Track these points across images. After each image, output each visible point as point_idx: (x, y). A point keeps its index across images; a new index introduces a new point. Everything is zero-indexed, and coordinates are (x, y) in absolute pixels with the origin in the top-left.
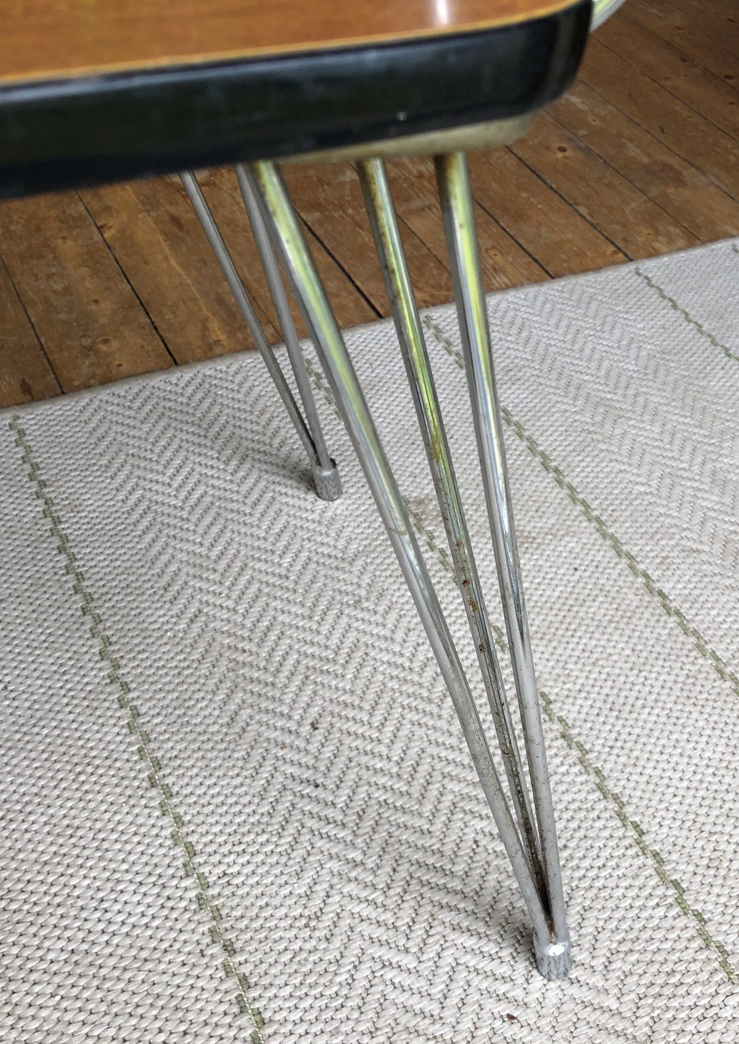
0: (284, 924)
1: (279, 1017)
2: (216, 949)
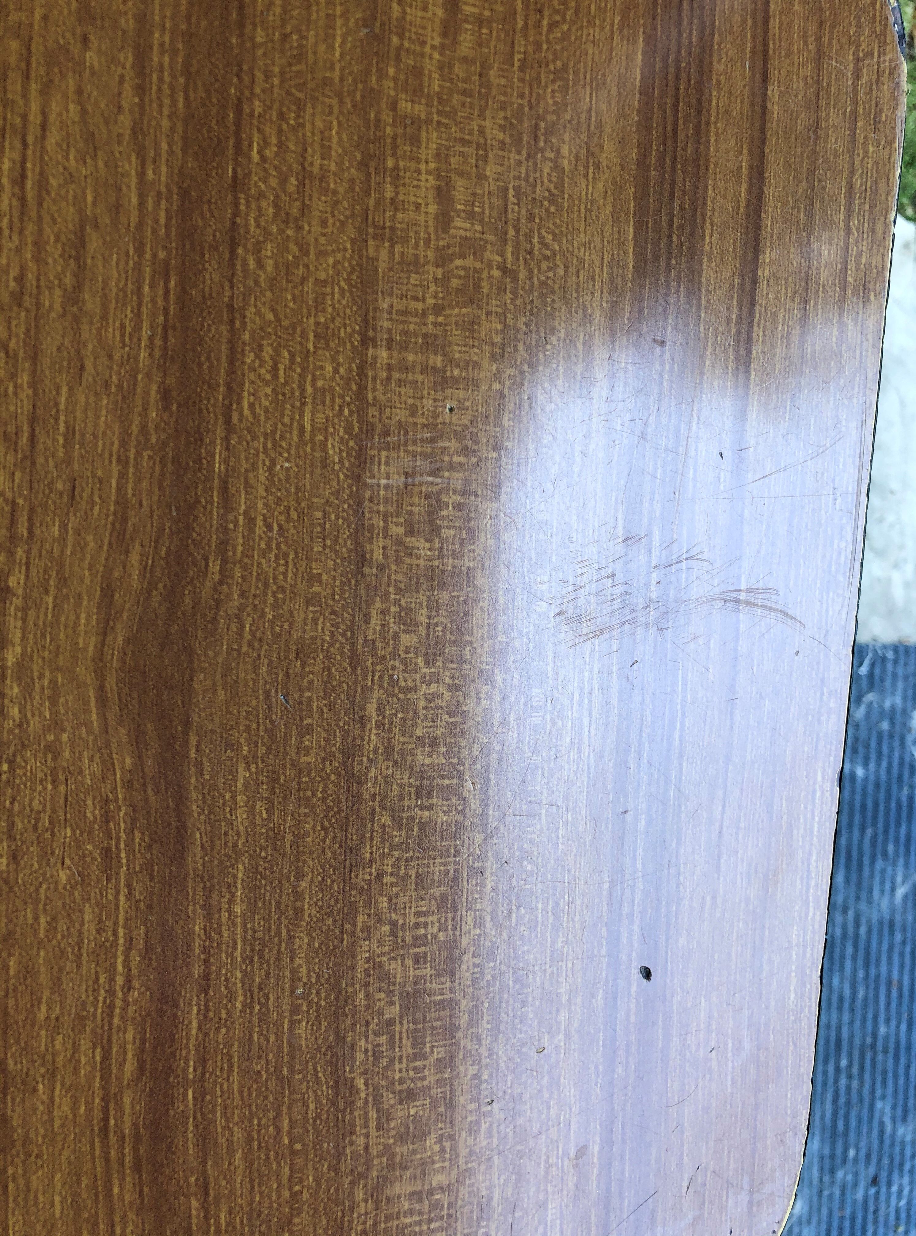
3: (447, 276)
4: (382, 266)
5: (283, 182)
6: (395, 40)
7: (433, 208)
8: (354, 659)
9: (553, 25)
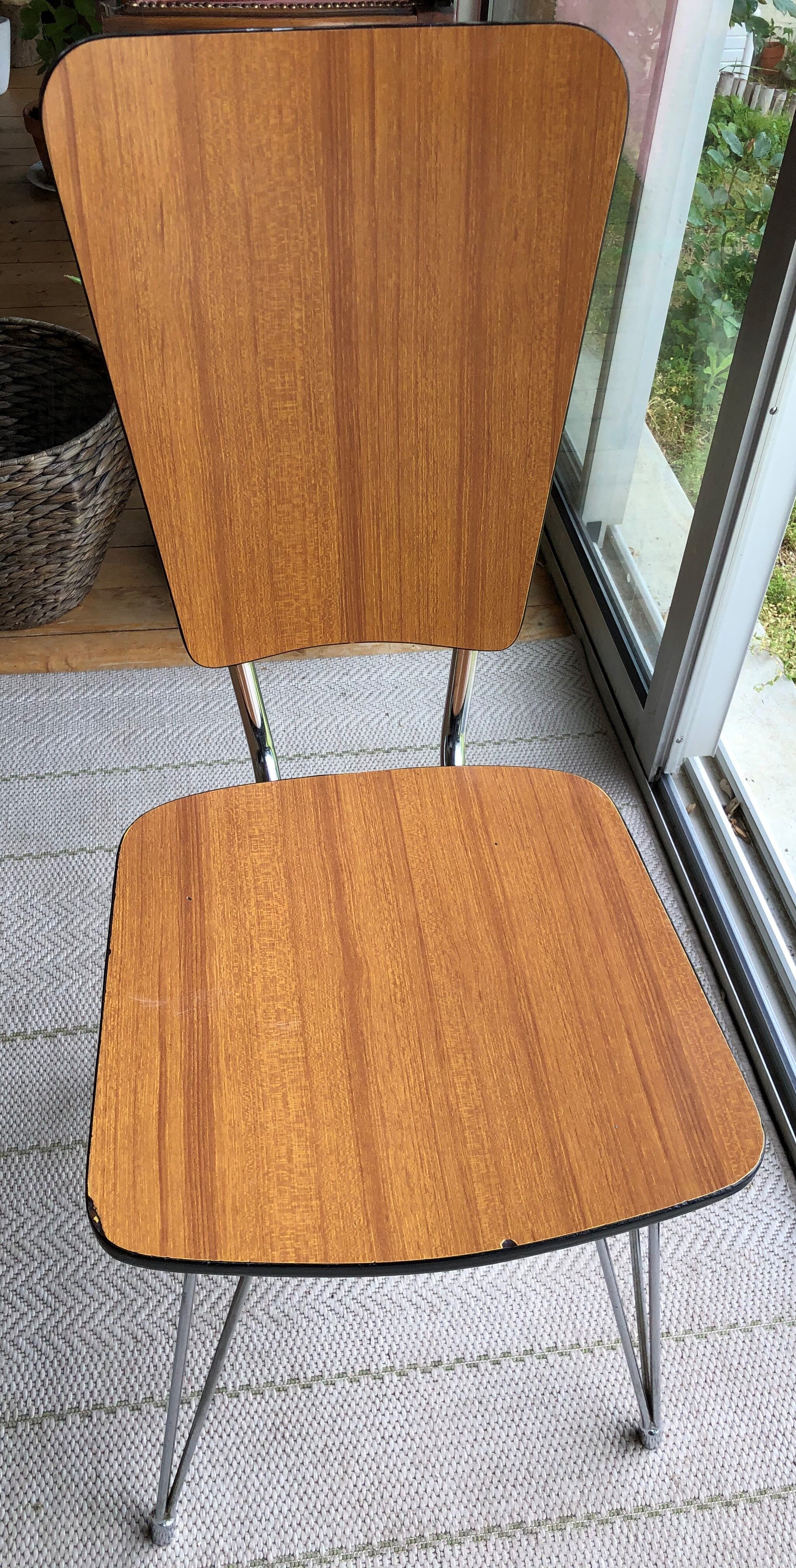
1: (485, 1345)
2: (435, 1372)
3: (281, 1080)
4: (304, 1079)
5: (338, 1094)
6: (308, 1143)
7: (289, 1099)
8: (298, 976)
9: (253, 1163)
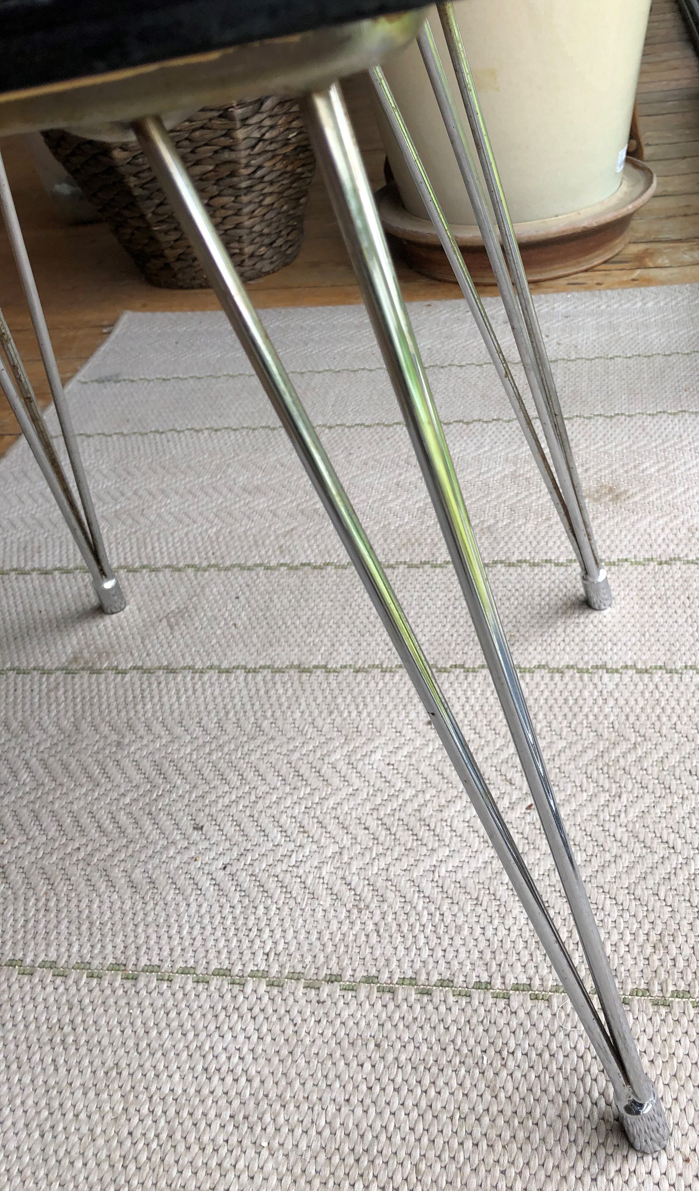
0: (345, 928)
1: (417, 965)
2: (326, 989)
